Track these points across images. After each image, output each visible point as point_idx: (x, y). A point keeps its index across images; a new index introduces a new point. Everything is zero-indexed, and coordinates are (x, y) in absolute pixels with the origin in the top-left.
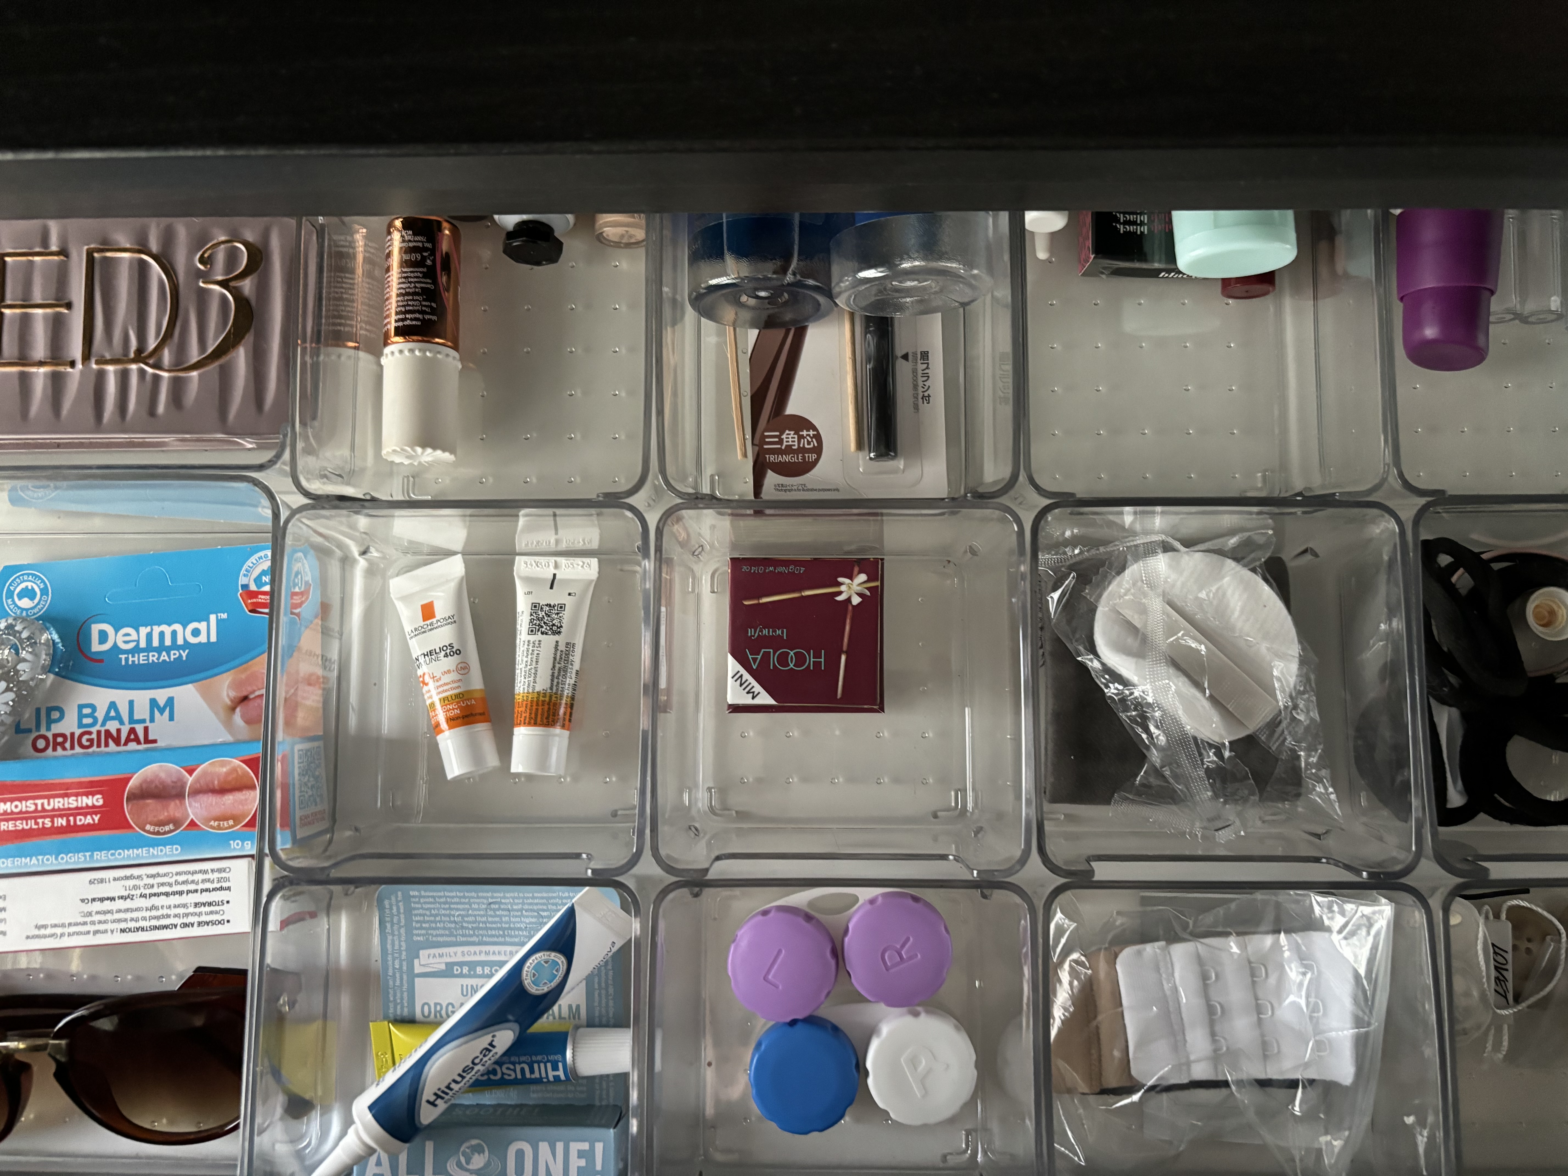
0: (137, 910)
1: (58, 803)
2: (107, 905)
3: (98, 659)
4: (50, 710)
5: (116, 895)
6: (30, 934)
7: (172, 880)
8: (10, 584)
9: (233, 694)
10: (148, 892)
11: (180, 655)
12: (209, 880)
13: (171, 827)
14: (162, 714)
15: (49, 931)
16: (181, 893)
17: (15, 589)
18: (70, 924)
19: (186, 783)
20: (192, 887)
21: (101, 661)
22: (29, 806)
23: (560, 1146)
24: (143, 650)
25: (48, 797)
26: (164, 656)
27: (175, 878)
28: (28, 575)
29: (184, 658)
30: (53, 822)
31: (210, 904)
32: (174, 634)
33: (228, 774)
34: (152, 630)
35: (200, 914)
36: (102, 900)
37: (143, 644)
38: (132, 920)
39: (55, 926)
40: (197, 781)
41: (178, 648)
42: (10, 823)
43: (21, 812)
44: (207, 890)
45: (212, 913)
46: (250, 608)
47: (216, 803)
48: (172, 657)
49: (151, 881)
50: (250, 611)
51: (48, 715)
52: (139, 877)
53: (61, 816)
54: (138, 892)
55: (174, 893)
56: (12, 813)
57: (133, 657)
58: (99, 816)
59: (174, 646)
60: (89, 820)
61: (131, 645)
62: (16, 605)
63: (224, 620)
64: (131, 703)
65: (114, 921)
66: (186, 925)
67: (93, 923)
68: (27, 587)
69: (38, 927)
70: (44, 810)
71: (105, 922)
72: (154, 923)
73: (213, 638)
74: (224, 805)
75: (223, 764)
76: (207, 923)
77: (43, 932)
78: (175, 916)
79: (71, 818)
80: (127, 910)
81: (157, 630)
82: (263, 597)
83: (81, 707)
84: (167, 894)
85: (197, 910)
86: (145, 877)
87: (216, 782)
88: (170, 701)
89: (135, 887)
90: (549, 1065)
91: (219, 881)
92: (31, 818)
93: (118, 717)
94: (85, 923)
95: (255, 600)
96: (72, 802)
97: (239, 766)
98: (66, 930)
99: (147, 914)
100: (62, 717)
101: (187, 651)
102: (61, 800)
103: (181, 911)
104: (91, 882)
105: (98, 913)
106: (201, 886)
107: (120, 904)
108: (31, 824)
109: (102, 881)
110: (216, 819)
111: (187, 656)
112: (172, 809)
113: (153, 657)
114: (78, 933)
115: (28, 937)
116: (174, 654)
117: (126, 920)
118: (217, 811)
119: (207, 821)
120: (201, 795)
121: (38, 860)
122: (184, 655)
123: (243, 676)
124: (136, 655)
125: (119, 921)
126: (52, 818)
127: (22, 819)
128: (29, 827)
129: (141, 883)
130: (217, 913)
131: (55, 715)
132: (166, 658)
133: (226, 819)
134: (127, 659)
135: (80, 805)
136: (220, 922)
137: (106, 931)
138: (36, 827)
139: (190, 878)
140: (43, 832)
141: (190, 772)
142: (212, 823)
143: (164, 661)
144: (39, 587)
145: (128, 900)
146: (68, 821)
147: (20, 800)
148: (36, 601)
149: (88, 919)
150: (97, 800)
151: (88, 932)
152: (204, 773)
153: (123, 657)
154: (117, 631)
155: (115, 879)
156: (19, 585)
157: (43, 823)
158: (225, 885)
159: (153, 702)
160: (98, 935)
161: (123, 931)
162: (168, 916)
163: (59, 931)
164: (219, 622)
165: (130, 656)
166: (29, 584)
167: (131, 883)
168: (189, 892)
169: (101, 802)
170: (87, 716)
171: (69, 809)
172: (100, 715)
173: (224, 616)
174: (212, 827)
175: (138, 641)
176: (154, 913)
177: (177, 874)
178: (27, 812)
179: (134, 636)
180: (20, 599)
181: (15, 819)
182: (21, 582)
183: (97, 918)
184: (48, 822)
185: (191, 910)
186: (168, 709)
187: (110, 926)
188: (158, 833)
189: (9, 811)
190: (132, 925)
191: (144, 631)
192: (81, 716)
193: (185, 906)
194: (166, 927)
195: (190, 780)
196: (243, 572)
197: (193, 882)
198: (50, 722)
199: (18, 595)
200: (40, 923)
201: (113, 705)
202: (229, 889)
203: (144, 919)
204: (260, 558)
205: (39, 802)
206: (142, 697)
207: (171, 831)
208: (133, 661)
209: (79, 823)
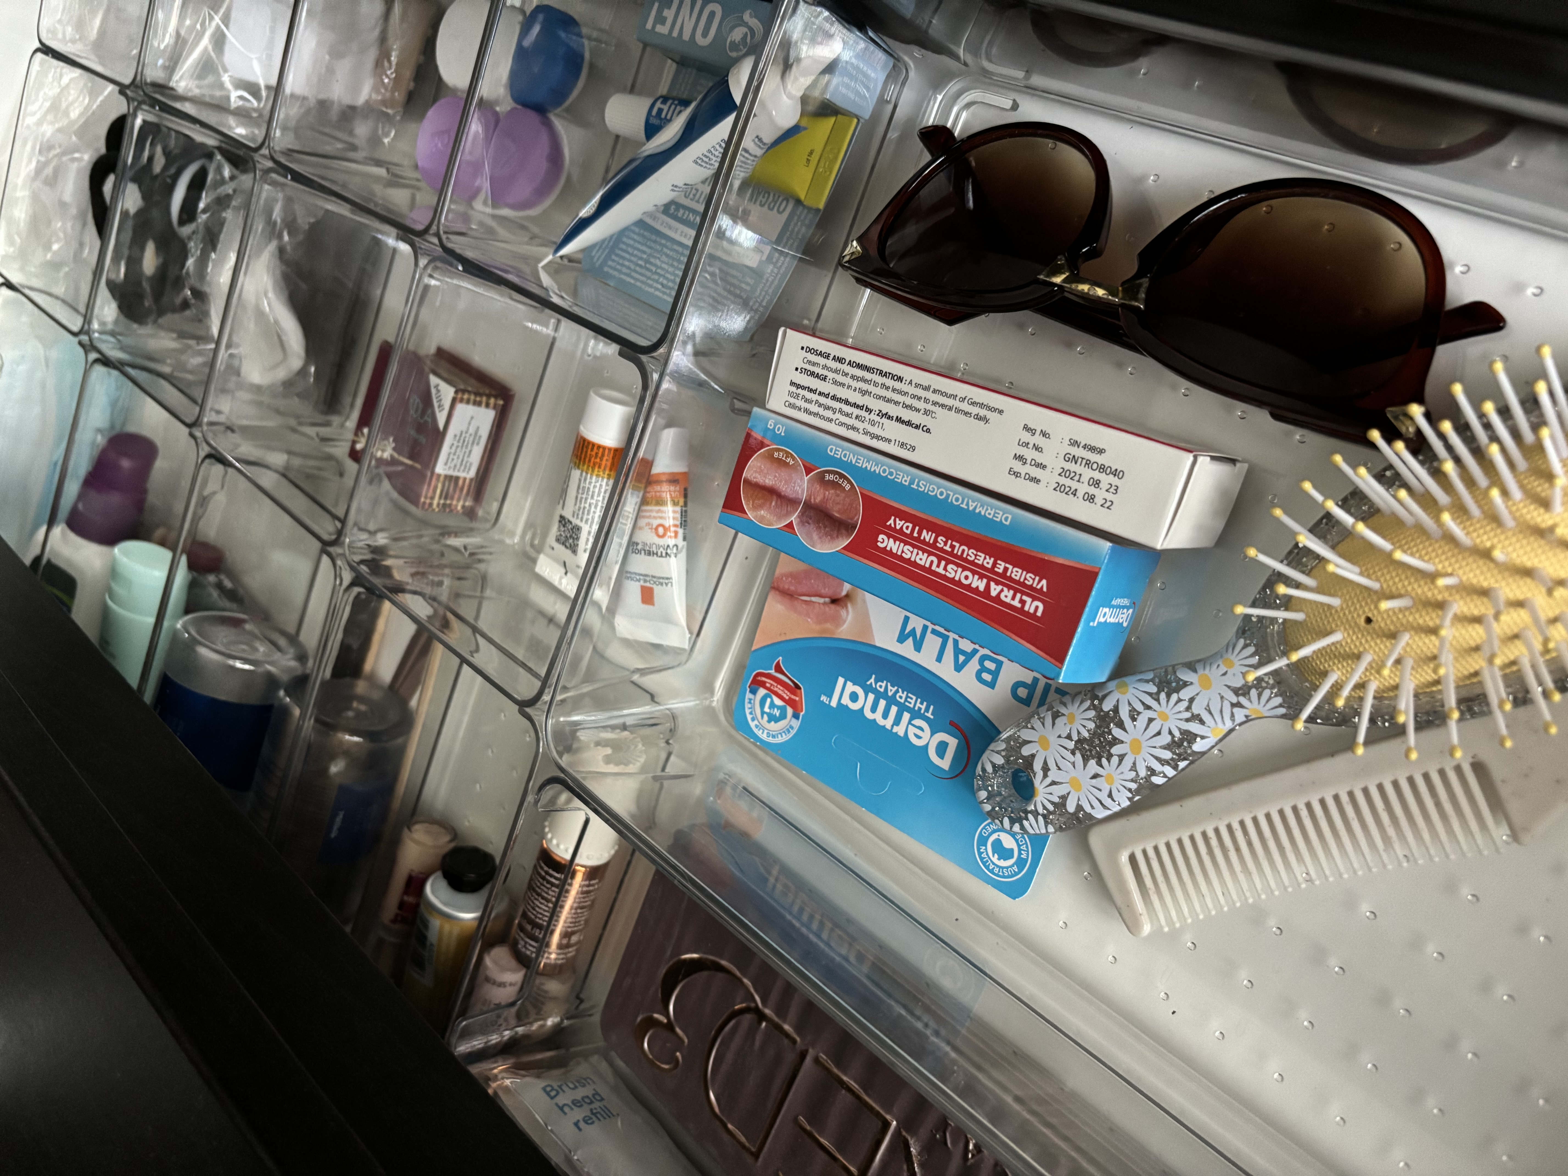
0: (879, 397)
1: (922, 559)
2: (906, 415)
3: (955, 728)
4: (1027, 702)
5: (894, 423)
6: (996, 414)
7: (838, 415)
8: (1016, 874)
9: (843, 613)
10: (863, 413)
11: (876, 682)
12: (807, 401)
13: (827, 477)
14: (914, 628)
15: (975, 410)
16: (834, 398)
17: (1013, 866)
18: (950, 409)
19: (798, 516)
20: (822, 400)
21: (952, 723)
22: (953, 572)
23: (675, 34)
24: (909, 710)
25: (929, 570)
26: (892, 690)
27: (834, 417)
28: (992, 871)
29: (874, 676)
30: (936, 541)
31: (812, 374)
32: (874, 709)
33: (761, 507)
34: (892, 726)
35: (825, 367)
36: (909, 423)
37: (906, 716)
38: (887, 388)
39: (966, 414)
40: (789, 514)
41: (875, 691)
42: (980, 562)
43: (965, 569)
44: (811, 390)
45: (814, 364)
46: (798, 691)
47: (781, 481)
48: (884, 685)
49: (857, 424)
50: (800, 688)
51: (1030, 696)
52: (866, 433)
53: (924, 542)
54: (873, 416)
55: (840, 400)
56: (974, 573)
57: (920, 709)
58: (888, 524)
59: (879, 696)
60: (899, 524)
61: (918, 722)
62: (1019, 846)
63: (825, 695)
64: (939, 659)
65: (906, 394)
66: (840, 360)
67: (926, 400)
68: (999, 859)
69: (985, 419)
70: (940, 559)
71: (914, 397)
72: (868, 376)
73: (841, 680)
74: (775, 476)
75: (762, 519)
76: (821, 354)
77: (983, 412)
78: (846, 375)
79: (915, 535)
80: (889, 401)
81: (888, 723)
82: (785, 696)
83: (992, 685)
84: (847, 402)
85: (825, 372)
86: (861, 431)
87: (773, 504)
88: (902, 639)
89: (873, 423)
90: (663, 116)
91: (798, 395)
92: (956, 556)
93: (957, 651)
94: (935, 403)
95: (793, 697)
96: (908, 552)
97: (749, 510)
98: (957, 404)
99: (871, 388)
100: (1017, 685)
101: (868, 683)
102: (918, 561)
103: (840, 378)
104: (913, 448)
105: (918, 410)
106: (815, 397)
107: (894, 410)
108: (959, 549)
109: (903, 445)
110: (786, 464)
111: (871, 678)
112: (819, 496)
113: (901, 696)
114: (945, 395)
115: (1001, 412)
116: (881, 686)
117: (894, 390)
118: (784, 473)
119: (794, 467)
120: (791, 496)
121: (967, 504)
122: (872, 680)
123: (828, 625)
124: (916, 708)
125: (900, 392)
126: (934, 545)
127: (966, 560)
128: (963, 547)
129: (866, 425)
130: (809, 362)
131: (1022, 692)
132: (890, 687)
133: (779, 460)
134: (927, 710)
135: (902, 545)
136: (810, 350)
137: (917, 386)
138: (954, 543)
139: (821, 411)
140: (950, 534)
141: (790, 526)
142: (792, 463)
143: (893, 686)
144: (986, 849)
145: (884, 412)
146: (920, 533)
147: (959, 583)
148: (994, 837)
149: (929, 407)
150: (885, 542)
151: (934, 391)
152: (780, 518)
153: (929, 715)
154: (926, 746)
155: (890, 441)
156: (1007, 868)
157: (945, 544)
158: (794, 389)
159: (918, 647)
160: (926, 384)
161: (900, 379)
162: (853, 377)
163: (965, 406)
164: (830, 696)
165: (922, 712)
166: (995, 859)
167: (876, 430)
168: (827, 396)
169: (881, 537)
170: (989, 671)
171: (914, 546)
172: (974, 665)
173: (823, 698)
174: (794, 458)
175: (909, 723)
176: (865, 386)
177: (831, 420)
178: (958, 565)
179: (912, 730)
180: (1012, 850)
181: (972, 563)
182: (1003, 868)
183: (920, 405)
184: (941, 544)
185: (831, 375)
186: (907, 631)
187: (912, 390)
188: (842, 476)
189: (976, 577)
190: (889, 382)
191: (900, 730)
192: (995, 674)
193: (835, 382)
194: (859, 366)
195: (794, 518)
196: (793, 732)
197: (820, 405)
198: (1031, 687)
199: (1012, 857)
200: (982, 423)
201: (959, 668)
202: (792, 383)
203: (876, 384)
204: (774, 737)
205: (941, 570)
206: (926, 658)
207: (829, 472)
208: (922, 703)
209: (911, 525)
